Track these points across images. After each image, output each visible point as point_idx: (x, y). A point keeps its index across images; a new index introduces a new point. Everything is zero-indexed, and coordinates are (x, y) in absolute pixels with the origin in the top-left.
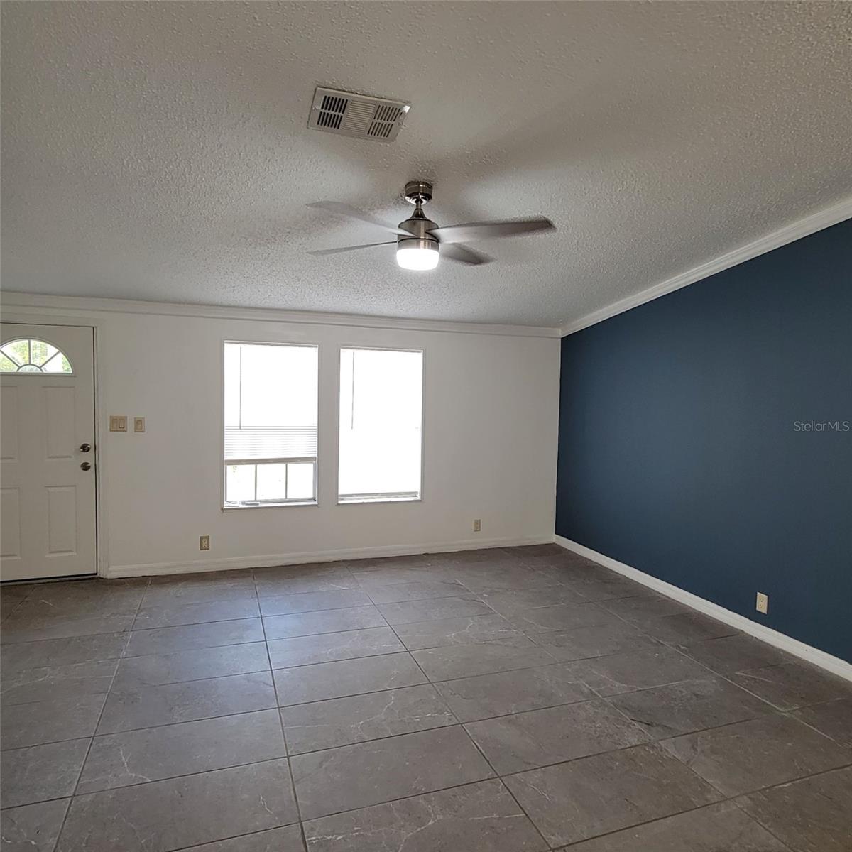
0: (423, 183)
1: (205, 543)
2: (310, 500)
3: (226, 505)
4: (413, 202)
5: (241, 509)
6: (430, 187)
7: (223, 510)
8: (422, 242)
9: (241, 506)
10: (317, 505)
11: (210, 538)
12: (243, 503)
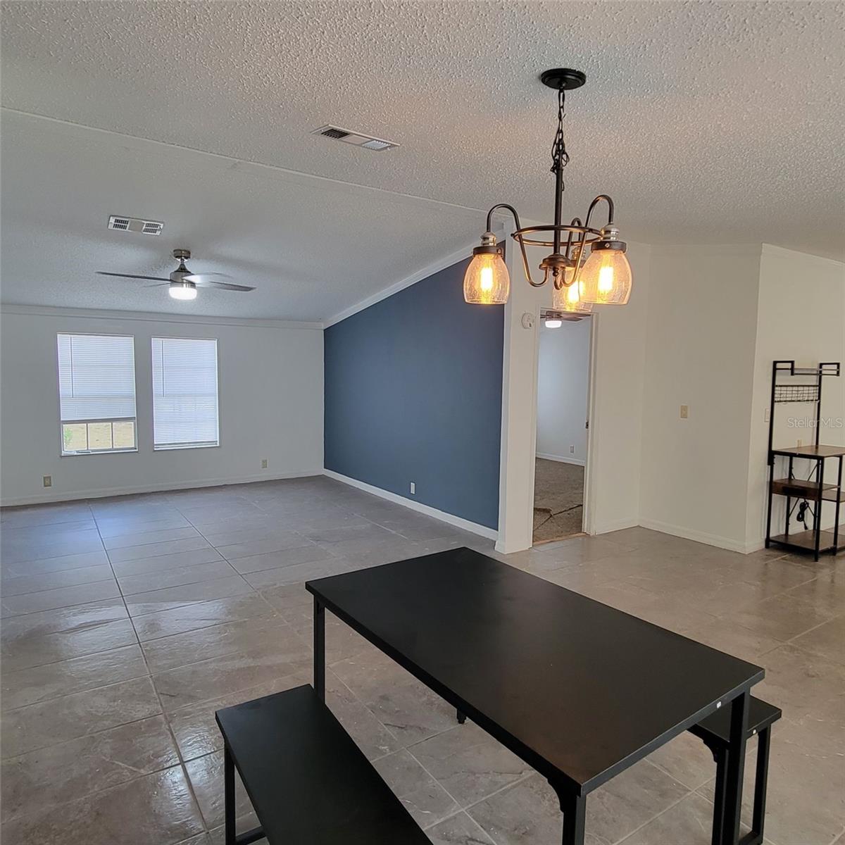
0: (184, 251)
1: (47, 482)
2: (132, 448)
3: (63, 453)
4: (179, 260)
5: (76, 456)
6: (189, 253)
7: (61, 457)
8: (184, 285)
9: (76, 454)
10: (137, 452)
11: (52, 479)
12: (77, 452)
